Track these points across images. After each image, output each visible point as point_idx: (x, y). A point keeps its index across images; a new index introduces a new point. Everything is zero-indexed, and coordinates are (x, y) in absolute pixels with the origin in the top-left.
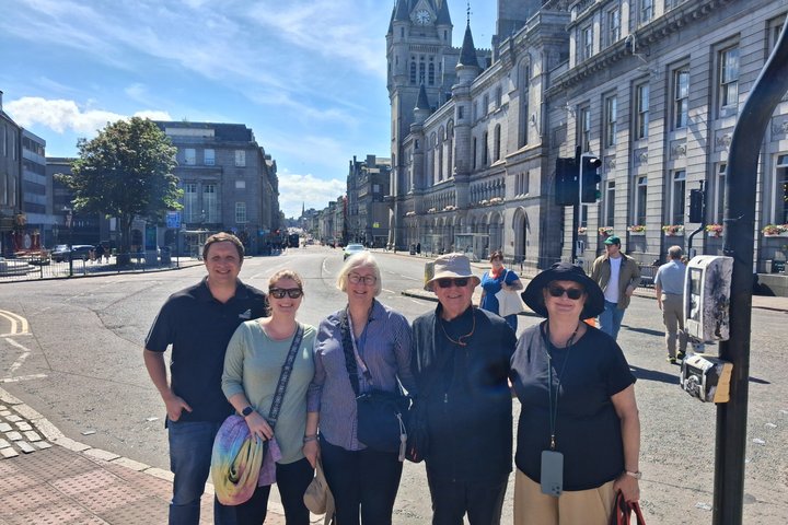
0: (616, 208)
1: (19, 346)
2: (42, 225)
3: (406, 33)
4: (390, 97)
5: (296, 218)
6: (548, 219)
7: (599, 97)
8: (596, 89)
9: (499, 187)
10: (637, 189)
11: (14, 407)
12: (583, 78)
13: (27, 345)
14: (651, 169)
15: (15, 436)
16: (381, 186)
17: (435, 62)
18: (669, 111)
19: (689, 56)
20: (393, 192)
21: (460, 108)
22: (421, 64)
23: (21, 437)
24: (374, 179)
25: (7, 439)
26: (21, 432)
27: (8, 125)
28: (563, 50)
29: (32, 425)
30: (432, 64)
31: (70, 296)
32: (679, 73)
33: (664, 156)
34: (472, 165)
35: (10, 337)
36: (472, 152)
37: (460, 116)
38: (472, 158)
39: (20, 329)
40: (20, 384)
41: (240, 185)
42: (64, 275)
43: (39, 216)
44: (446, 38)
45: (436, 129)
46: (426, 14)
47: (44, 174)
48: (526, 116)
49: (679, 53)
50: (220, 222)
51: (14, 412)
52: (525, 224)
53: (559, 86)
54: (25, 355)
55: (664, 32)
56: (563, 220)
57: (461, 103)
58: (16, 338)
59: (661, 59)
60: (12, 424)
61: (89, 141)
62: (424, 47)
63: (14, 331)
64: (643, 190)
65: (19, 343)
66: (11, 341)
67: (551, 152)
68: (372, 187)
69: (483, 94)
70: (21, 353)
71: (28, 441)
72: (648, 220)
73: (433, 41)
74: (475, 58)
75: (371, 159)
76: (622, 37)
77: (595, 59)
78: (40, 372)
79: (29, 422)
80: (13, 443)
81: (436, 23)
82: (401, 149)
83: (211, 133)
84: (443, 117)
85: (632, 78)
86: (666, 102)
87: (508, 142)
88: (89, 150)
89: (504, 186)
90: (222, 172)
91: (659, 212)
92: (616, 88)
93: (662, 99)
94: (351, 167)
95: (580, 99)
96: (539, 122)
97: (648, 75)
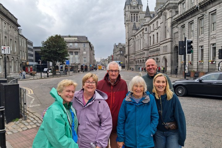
0: (194, 56)
1: (31, 97)
2: (33, 65)
3: (129, 8)
4: (125, 26)
5: (99, 61)
6: (173, 59)
7: (188, 23)
8: (187, 21)
9: (158, 51)
10: (200, 50)
11: (34, 114)
12: (182, 18)
13: (33, 97)
14: (204, 44)
15: (35, 121)
16: (123, 52)
17: (138, 16)
18: (210, 26)
19: (216, 10)
20: (127, 53)
21: (146, 28)
22: (134, 16)
23: (37, 122)
24: (121, 50)
25: (33, 122)
26: (37, 120)
27: (24, 38)
28: (176, 10)
29: (39, 119)
30: (137, 16)
31: (42, 84)
32: (213, 15)
33: (209, 39)
34: (150, 44)
35: (29, 95)
36: (150, 41)
37: (146, 31)
38: (150, 43)
39: (31, 93)
40: (34, 107)
41: (85, 53)
42: (39, 78)
43: (32, 62)
44: (141, 9)
45: (139, 35)
46: (135, 2)
47: (33, 51)
48: (166, 30)
49: (213, 9)
50: (79, 63)
51: (34, 115)
52: (166, 61)
53: (175, 21)
54: (33, 100)
55: (208, 3)
56: (178, 59)
57: (146, 27)
58: (30, 95)
59: (207, 11)
60: (34, 118)
61: (45, 42)
62: (135, 12)
63: (29, 93)
64: (202, 50)
65: (31, 96)
66: (29, 96)
67: (173, 40)
68: (120, 52)
69: (153, 24)
70: (32, 99)
71: (39, 123)
72: (204, 59)
73: (137, 10)
74: (150, 14)
75: (120, 44)
76: (195, 5)
77: (186, 12)
78: (38, 104)
79: (38, 118)
80: (35, 123)
81: (138, 5)
82: (129, 41)
83: (77, 38)
84: (141, 31)
85: (198, 17)
86: (209, 24)
87: (160, 37)
88: (45, 44)
89: (159, 50)
90: (80, 49)
91: (208, 56)
92: (193, 20)
93: (208, 23)
94: (114, 46)
95: (182, 24)
96: (169, 31)
97: (203, 16)
